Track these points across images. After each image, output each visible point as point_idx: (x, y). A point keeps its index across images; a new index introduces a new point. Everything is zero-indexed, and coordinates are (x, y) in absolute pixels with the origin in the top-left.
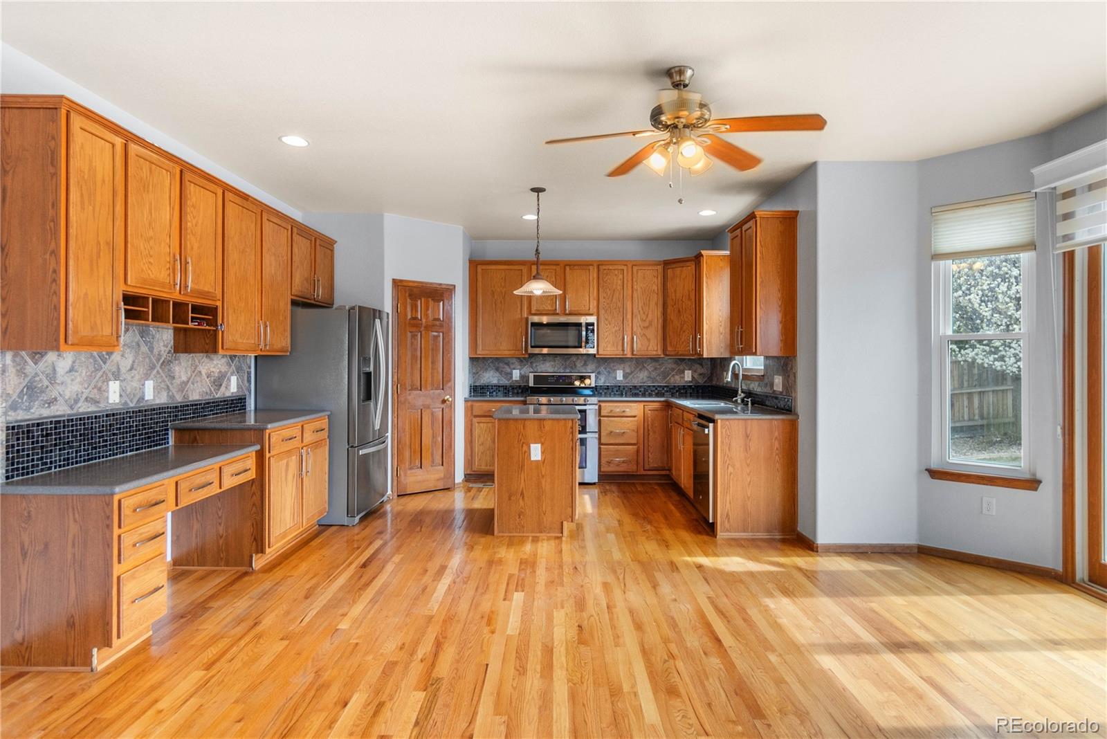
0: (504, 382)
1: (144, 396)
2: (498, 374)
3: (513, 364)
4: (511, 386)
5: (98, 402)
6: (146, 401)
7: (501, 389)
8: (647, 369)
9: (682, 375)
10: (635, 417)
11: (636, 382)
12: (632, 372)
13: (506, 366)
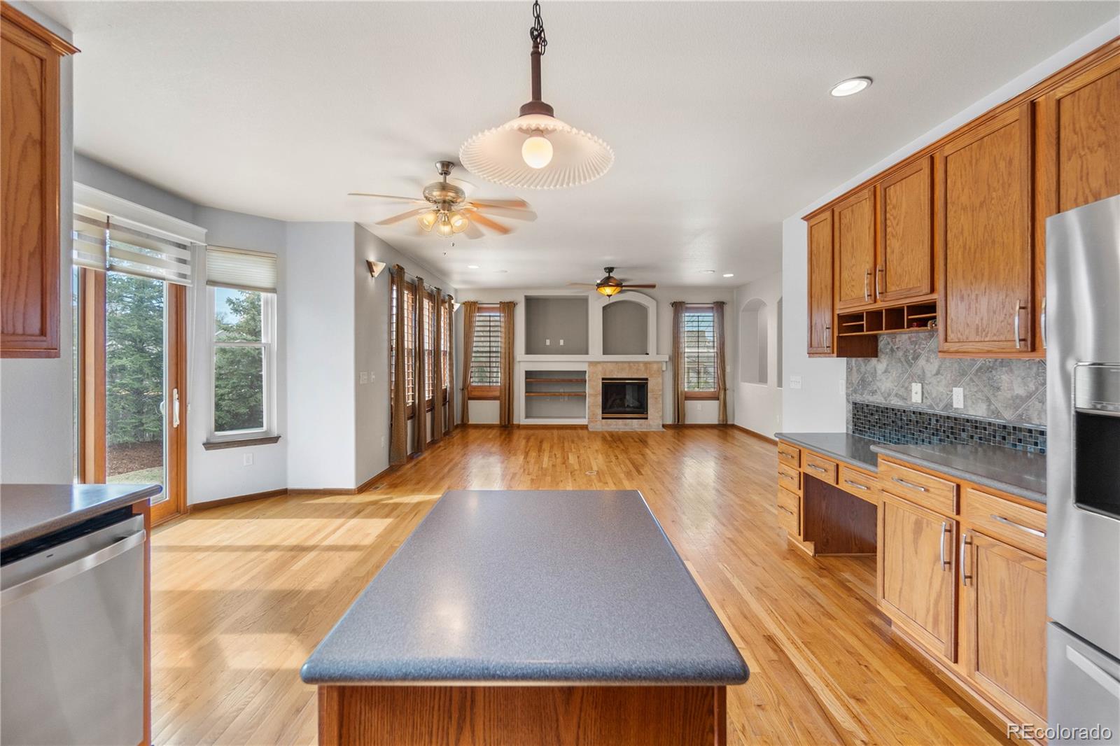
1: (953, 403)
6: (955, 409)
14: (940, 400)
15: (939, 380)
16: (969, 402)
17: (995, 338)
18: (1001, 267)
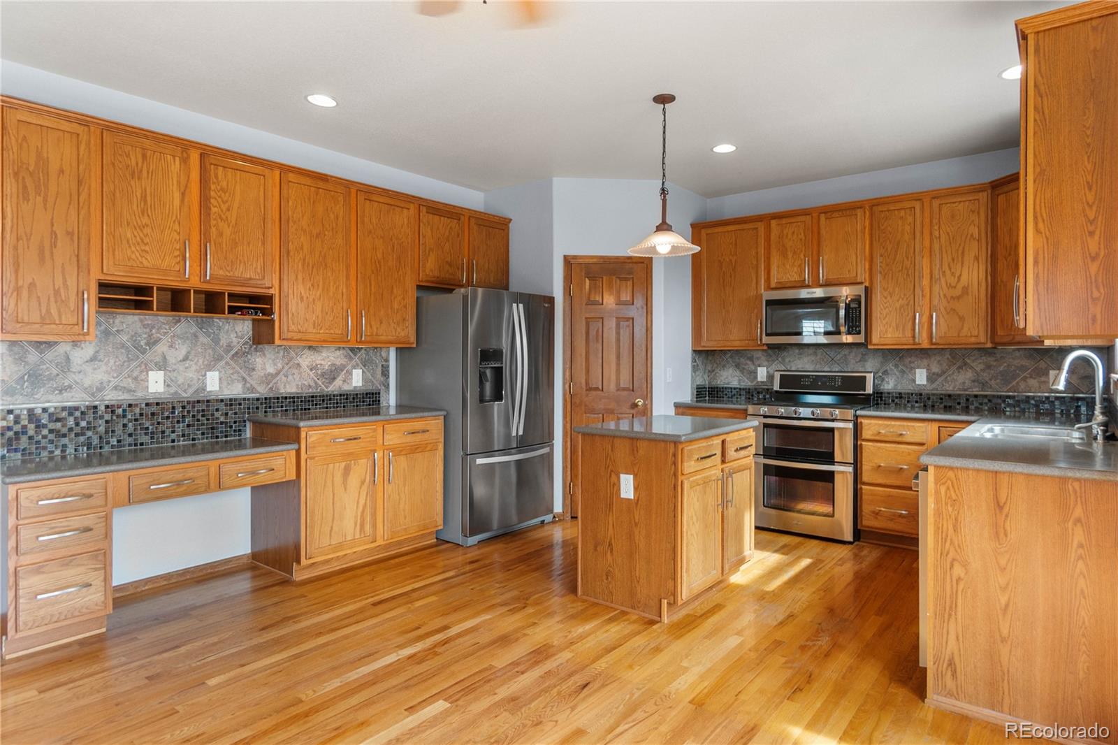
0: (747, 383)
1: (206, 386)
2: (738, 373)
3: (758, 359)
4: (756, 389)
5: (134, 391)
6: (208, 392)
7: (743, 393)
8: (972, 368)
9: (1043, 379)
10: (922, 444)
11: (949, 388)
12: (944, 372)
13: (749, 362)
14: (189, 386)
15: (187, 365)
16: (225, 383)
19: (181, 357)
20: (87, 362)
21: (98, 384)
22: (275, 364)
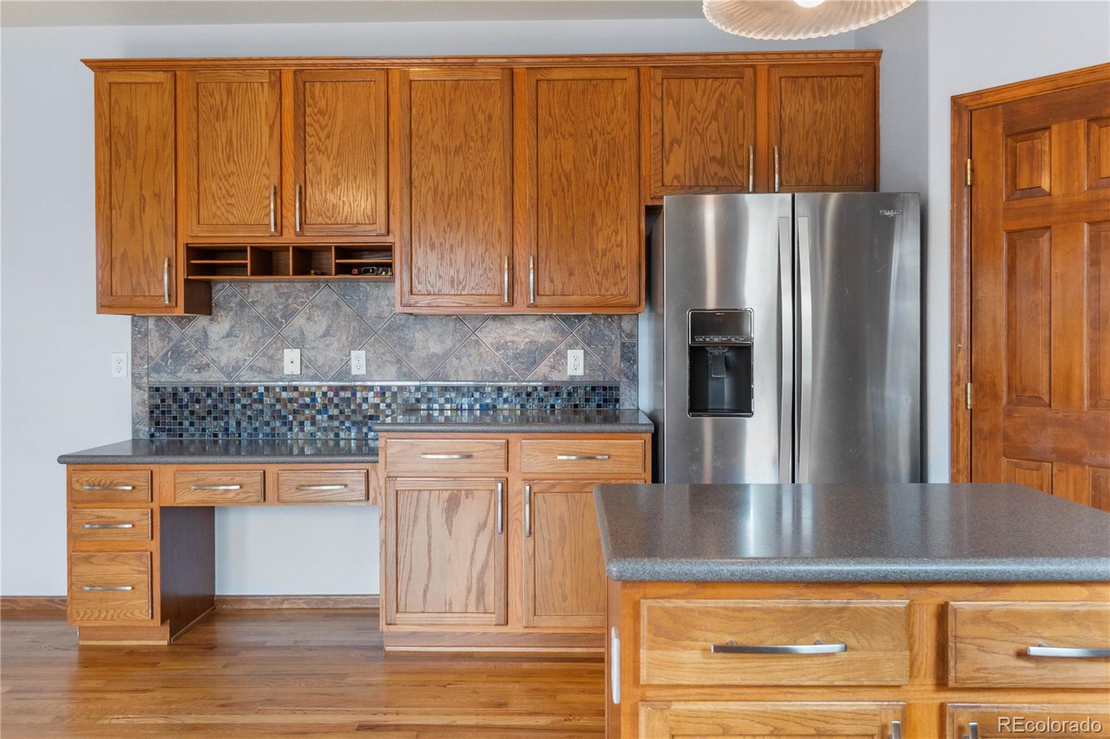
1: (350, 369)
6: (353, 376)
14: (330, 368)
15: (328, 342)
16: (374, 367)
17: (474, 292)
18: (481, 219)
19: (321, 332)
20: (223, 338)
21: (233, 363)
22: (443, 342)
